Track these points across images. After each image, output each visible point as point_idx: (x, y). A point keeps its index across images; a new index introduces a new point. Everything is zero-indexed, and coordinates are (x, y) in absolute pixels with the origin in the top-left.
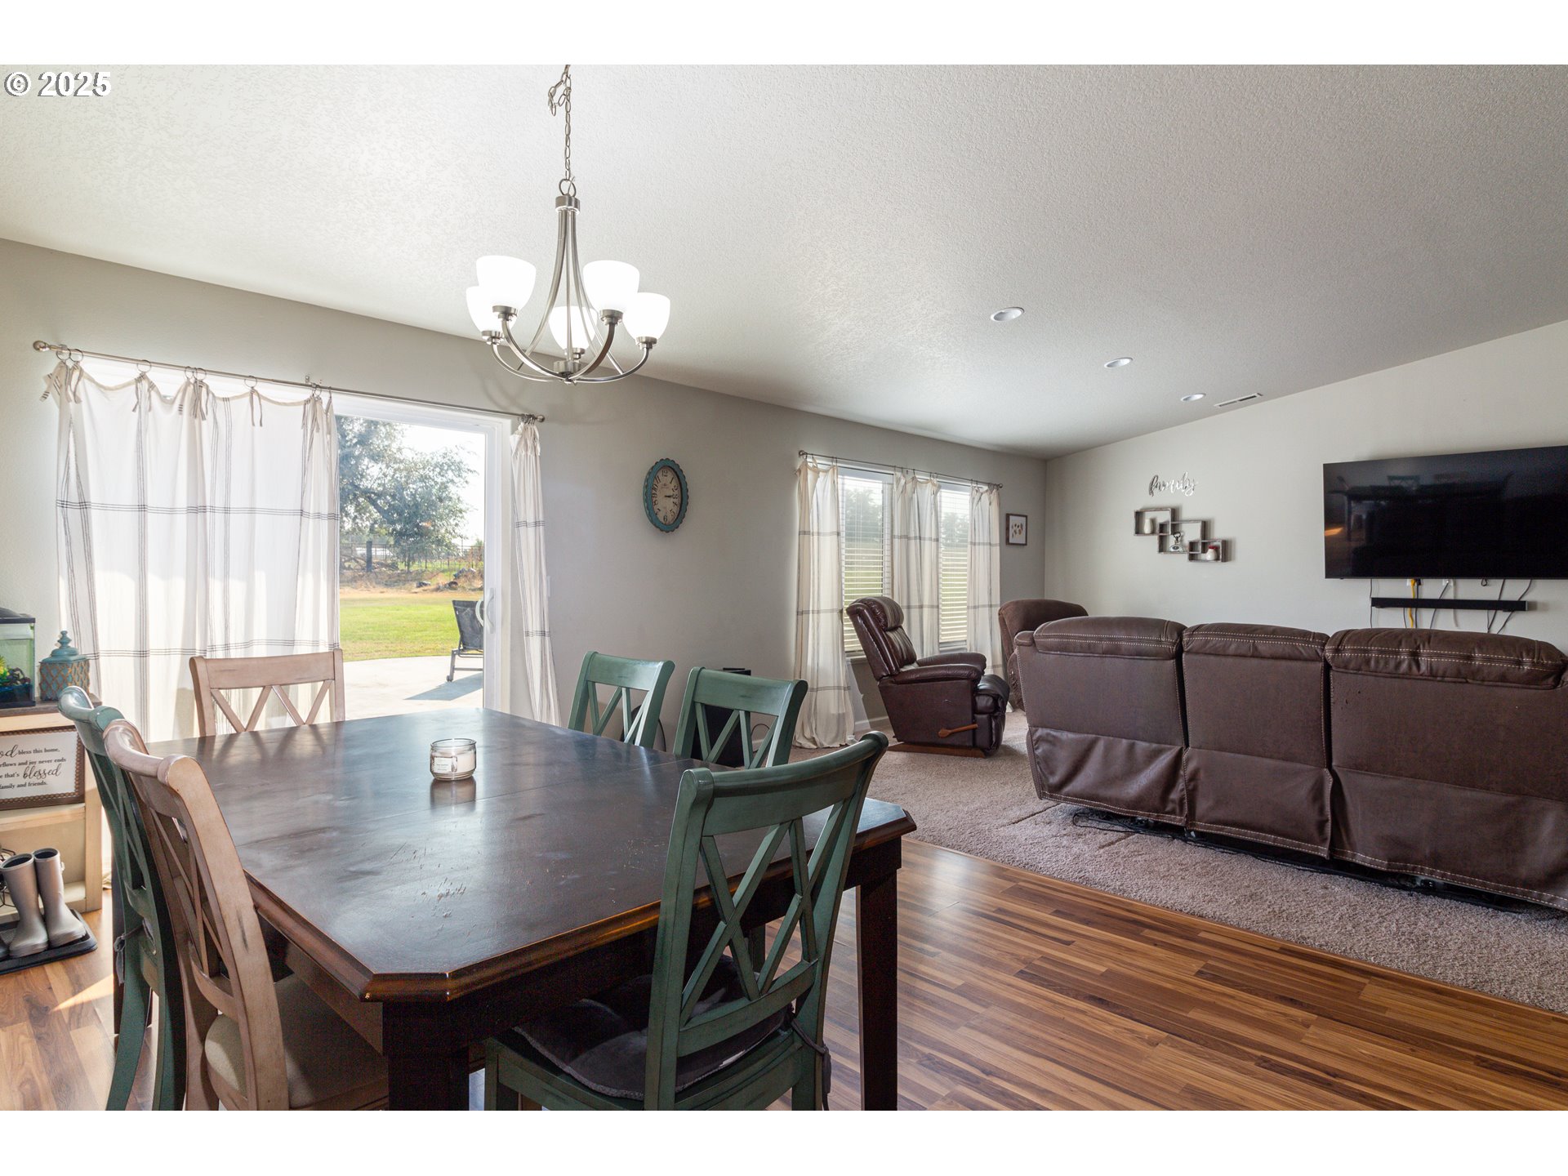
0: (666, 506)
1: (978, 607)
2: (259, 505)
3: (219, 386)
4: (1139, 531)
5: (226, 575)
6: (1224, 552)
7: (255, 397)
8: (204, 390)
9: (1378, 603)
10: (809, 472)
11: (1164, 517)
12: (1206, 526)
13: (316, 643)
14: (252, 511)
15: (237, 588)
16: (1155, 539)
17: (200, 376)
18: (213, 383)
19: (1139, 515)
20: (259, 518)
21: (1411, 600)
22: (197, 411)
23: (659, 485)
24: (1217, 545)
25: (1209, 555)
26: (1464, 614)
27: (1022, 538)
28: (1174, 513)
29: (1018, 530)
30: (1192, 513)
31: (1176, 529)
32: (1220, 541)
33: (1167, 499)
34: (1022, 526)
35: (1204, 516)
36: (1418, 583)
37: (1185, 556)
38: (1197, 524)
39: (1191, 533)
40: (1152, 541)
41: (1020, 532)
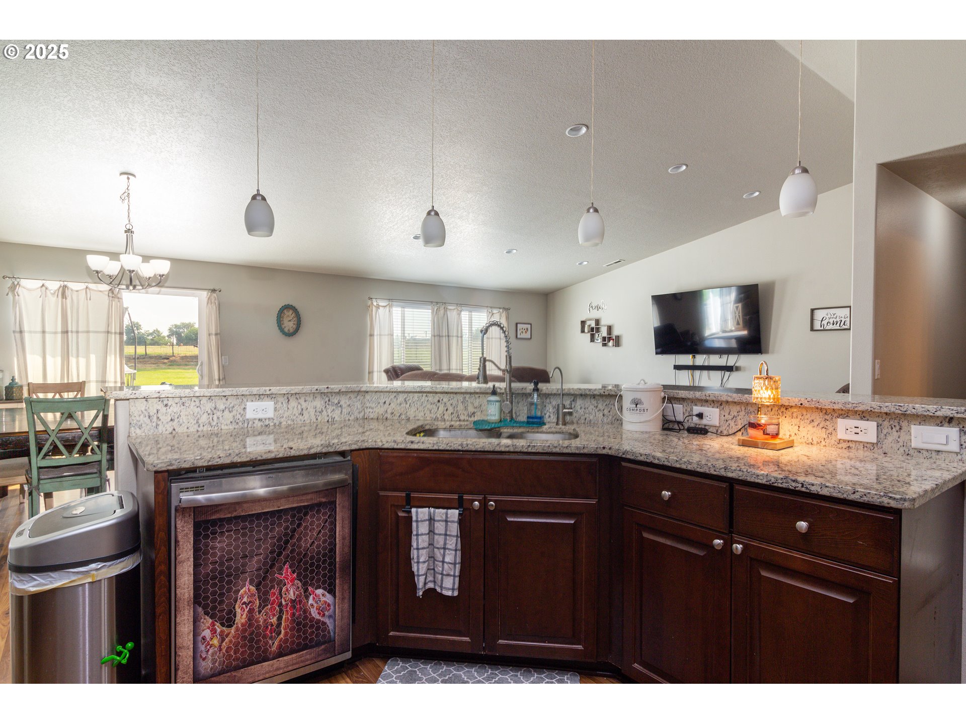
0: (289, 325)
2: (91, 329)
3: (73, 286)
4: (583, 331)
5: (78, 356)
6: (618, 342)
7: (88, 290)
8: (66, 288)
9: (677, 367)
10: (373, 307)
11: (592, 323)
12: (610, 328)
13: (116, 382)
14: (88, 332)
15: (82, 361)
16: (589, 335)
17: (66, 283)
18: (71, 285)
19: (583, 323)
20: (91, 335)
21: (691, 366)
22: (64, 296)
23: (285, 316)
24: (614, 338)
25: (611, 343)
26: (712, 373)
27: (528, 335)
28: (597, 322)
29: (524, 331)
30: (604, 322)
31: (598, 330)
32: (616, 336)
33: (595, 314)
34: (527, 329)
35: (609, 323)
36: (694, 357)
37: (601, 344)
38: (606, 327)
39: (604, 332)
40: (588, 336)
41: (526, 332)
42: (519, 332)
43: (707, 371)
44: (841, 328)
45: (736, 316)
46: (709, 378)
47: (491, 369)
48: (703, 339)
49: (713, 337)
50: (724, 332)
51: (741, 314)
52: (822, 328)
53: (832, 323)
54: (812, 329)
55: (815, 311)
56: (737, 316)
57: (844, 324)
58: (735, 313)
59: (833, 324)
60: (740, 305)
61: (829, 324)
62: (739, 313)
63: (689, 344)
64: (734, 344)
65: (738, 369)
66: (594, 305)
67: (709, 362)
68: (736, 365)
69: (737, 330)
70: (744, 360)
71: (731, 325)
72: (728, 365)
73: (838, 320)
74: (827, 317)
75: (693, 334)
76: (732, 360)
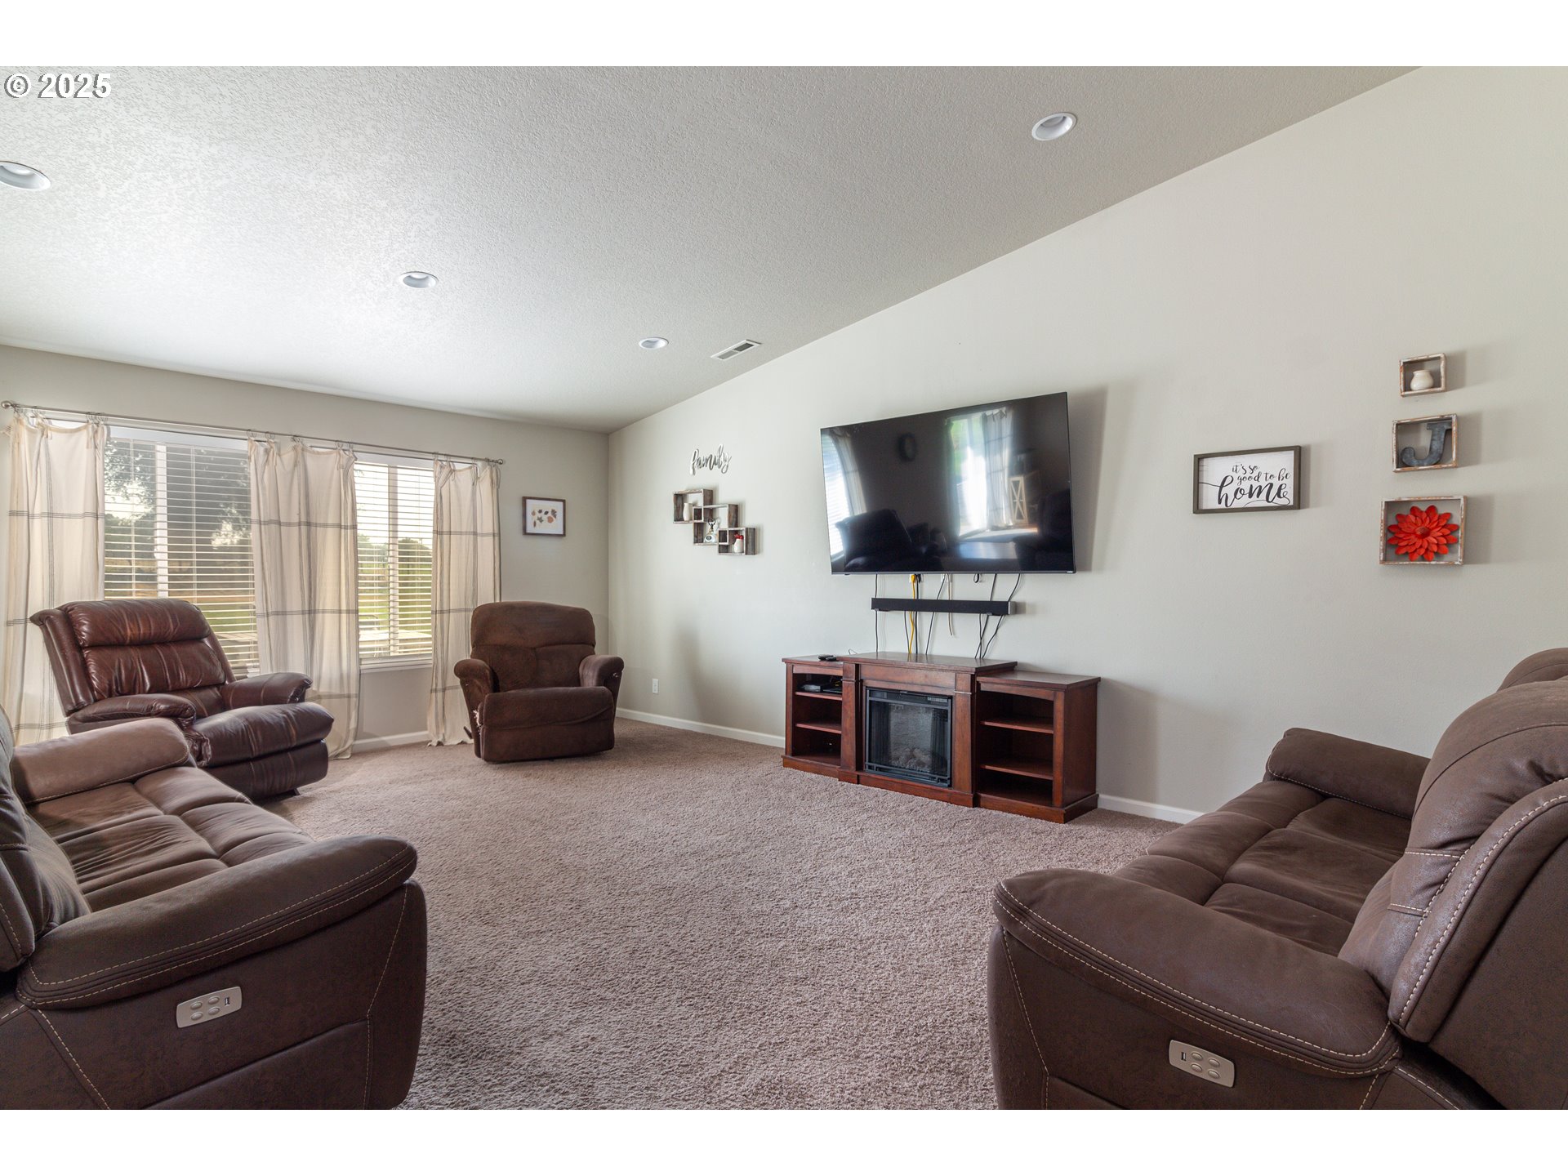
1: (449, 611)
4: (679, 518)
6: (752, 543)
9: (881, 605)
11: (698, 499)
12: (735, 511)
16: (691, 526)
19: (680, 498)
21: (911, 601)
24: (744, 534)
25: (737, 546)
26: (960, 618)
27: (556, 527)
28: (709, 496)
29: (545, 518)
30: (724, 497)
31: (711, 514)
32: (747, 529)
33: (707, 478)
34: (554, 512)
35: (734, 500)
36: (918, 579)
37: (717, 547)
38: (727, 509)
39: (723, 521)
40: (688, 529)
41: (550, 520)
42: (530, 519)
43: (946, 615)
44: (1271, 504)
45: (1015, 503)
46: (952, 632)
47: (445, 608)
48: (954, 543)
49: (973, 539)
50: (995, 528)
51: (1024, 500)
52: (1223, 505)
53: (1247, 491)
54: (1198, 510)
55: (1206, 462)
56: (1018, 504)
57: (1278, 494)
58: (1014, 498)
59: (1251, 495)
60: (1021, 479)
61: (1239, 495)
62: (1021, 497)
63: (924, 550)
64: (1011, 552)
65: (1018, 609)
66: (703, 455)
67: (951, 592)
68: (1014, 599)
69: (1017, 526)
70: (1034, 588)
71: (1006, 518)
72: (995, 599)
73: (1263, 483)
74: (1236, 476)
75: (935, 532)
76: (1003, 587)
